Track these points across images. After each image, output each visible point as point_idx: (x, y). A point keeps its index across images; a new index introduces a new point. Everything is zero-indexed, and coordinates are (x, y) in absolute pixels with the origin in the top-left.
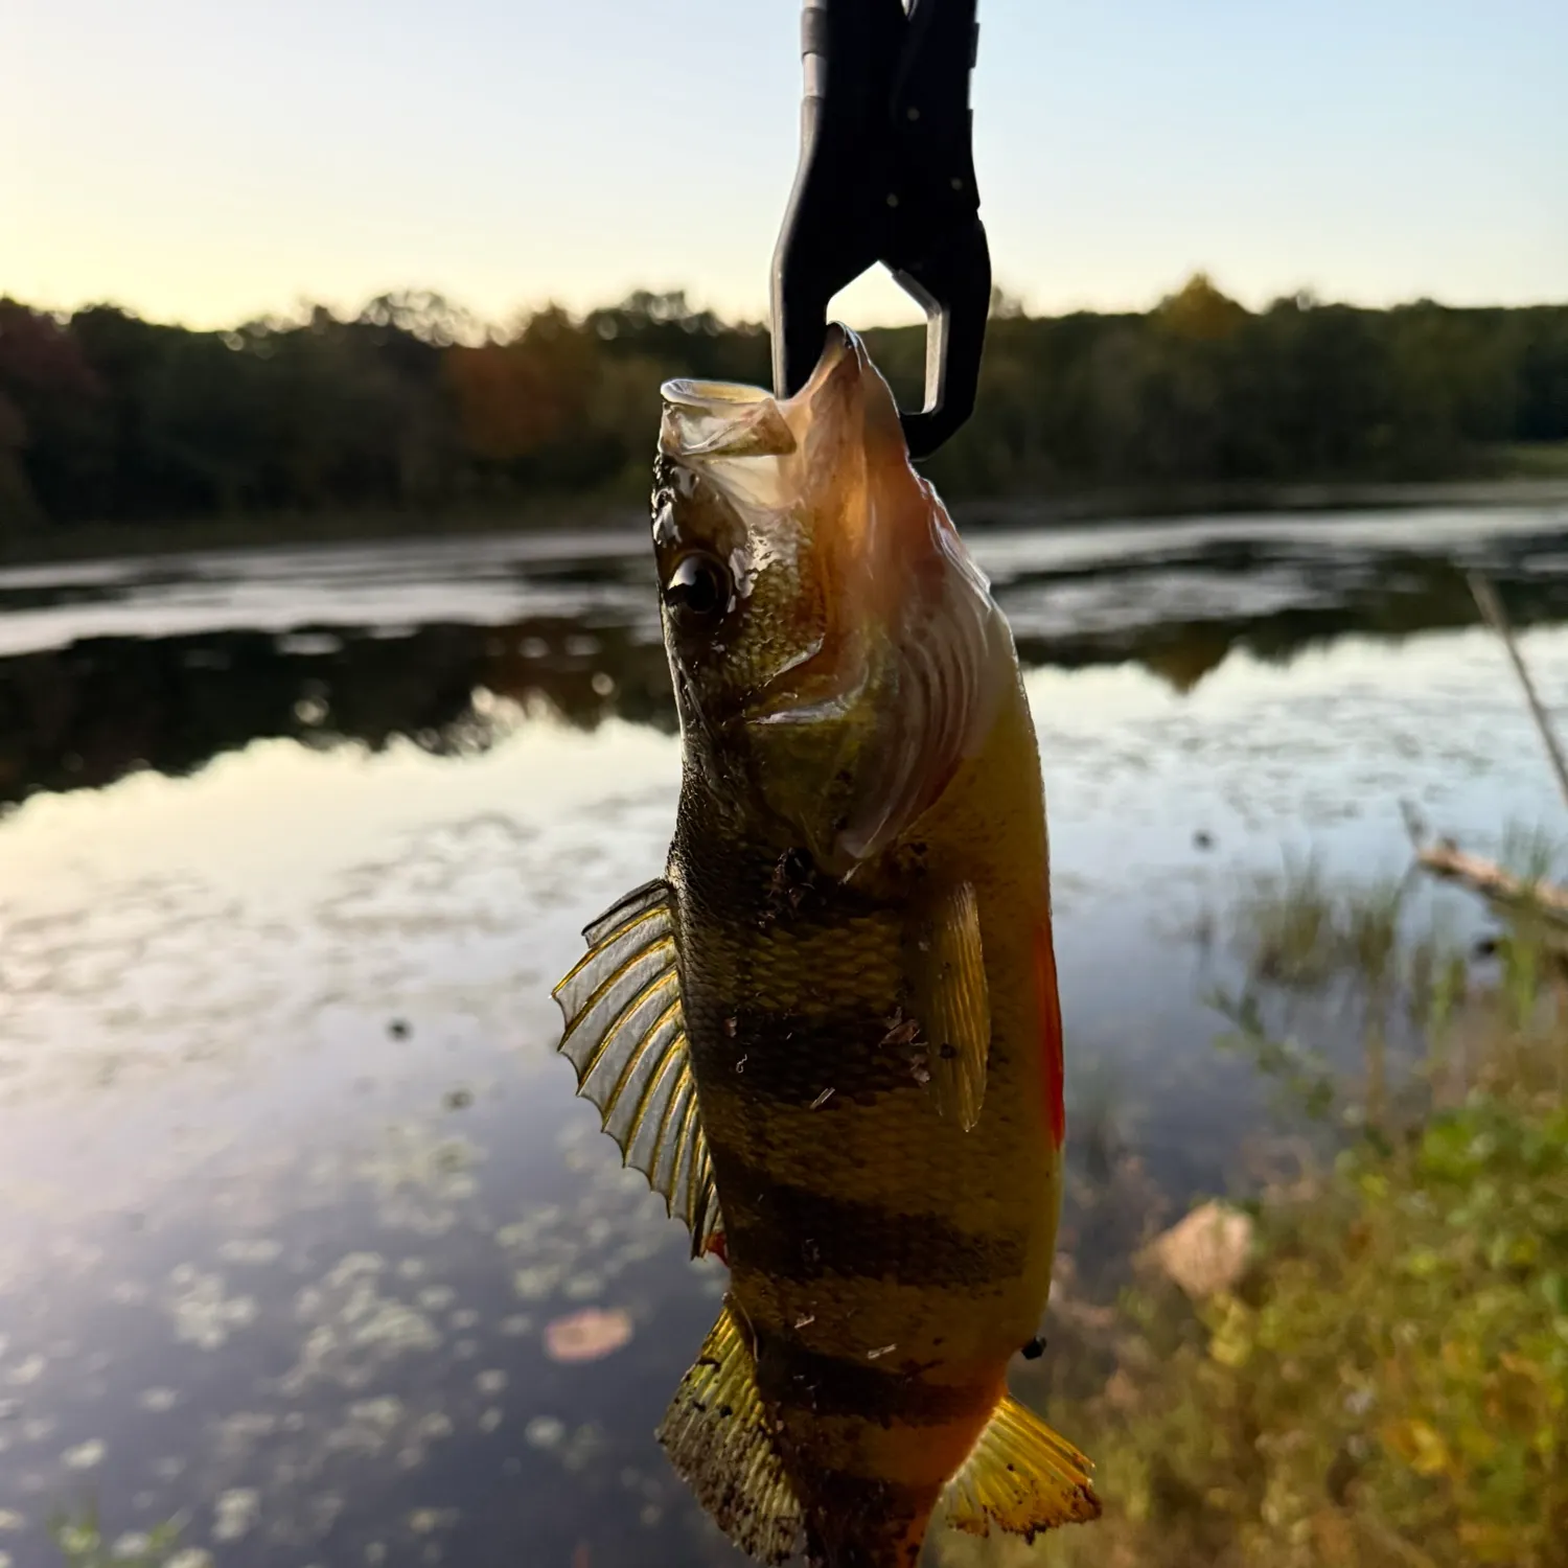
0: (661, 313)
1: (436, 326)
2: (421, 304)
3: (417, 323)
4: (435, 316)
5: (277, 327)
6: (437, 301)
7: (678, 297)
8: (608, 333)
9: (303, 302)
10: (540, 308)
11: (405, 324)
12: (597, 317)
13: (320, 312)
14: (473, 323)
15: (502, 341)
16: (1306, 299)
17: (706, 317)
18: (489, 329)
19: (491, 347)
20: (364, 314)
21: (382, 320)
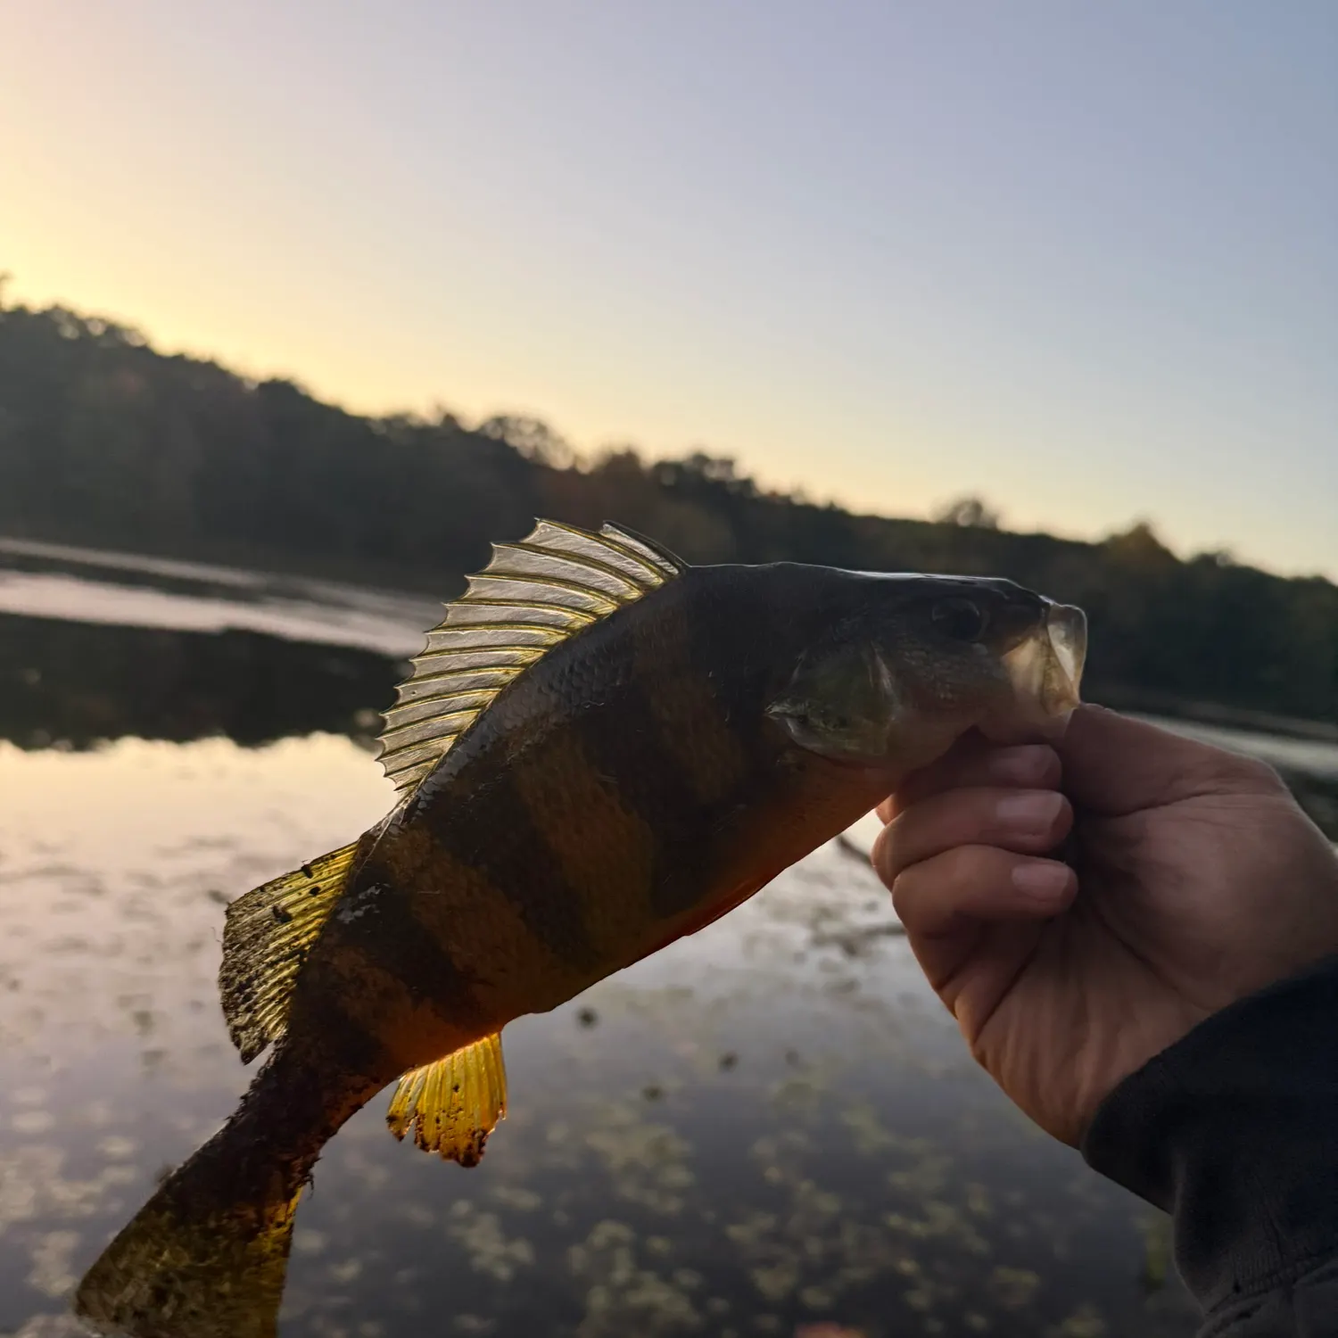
0: (713, 474)
1: (536, 449)
2: (529, 429)
3: (523, 443)
4: (537, 440)
5: (414, 422)
6: (542, 429)
7: (728, 463)
8: (668, 480)
9: (439, 408)
10: (619, 449)
11: (513, 441)
12: (662, 467)
13: (450, 420)
14: (566, 450)
15: (584, 469)
16: (1225, 557)
17: (747, 484)
18: (577, 458)
19: (572, 473)
20: (483, 428)
21: (496, 435)
